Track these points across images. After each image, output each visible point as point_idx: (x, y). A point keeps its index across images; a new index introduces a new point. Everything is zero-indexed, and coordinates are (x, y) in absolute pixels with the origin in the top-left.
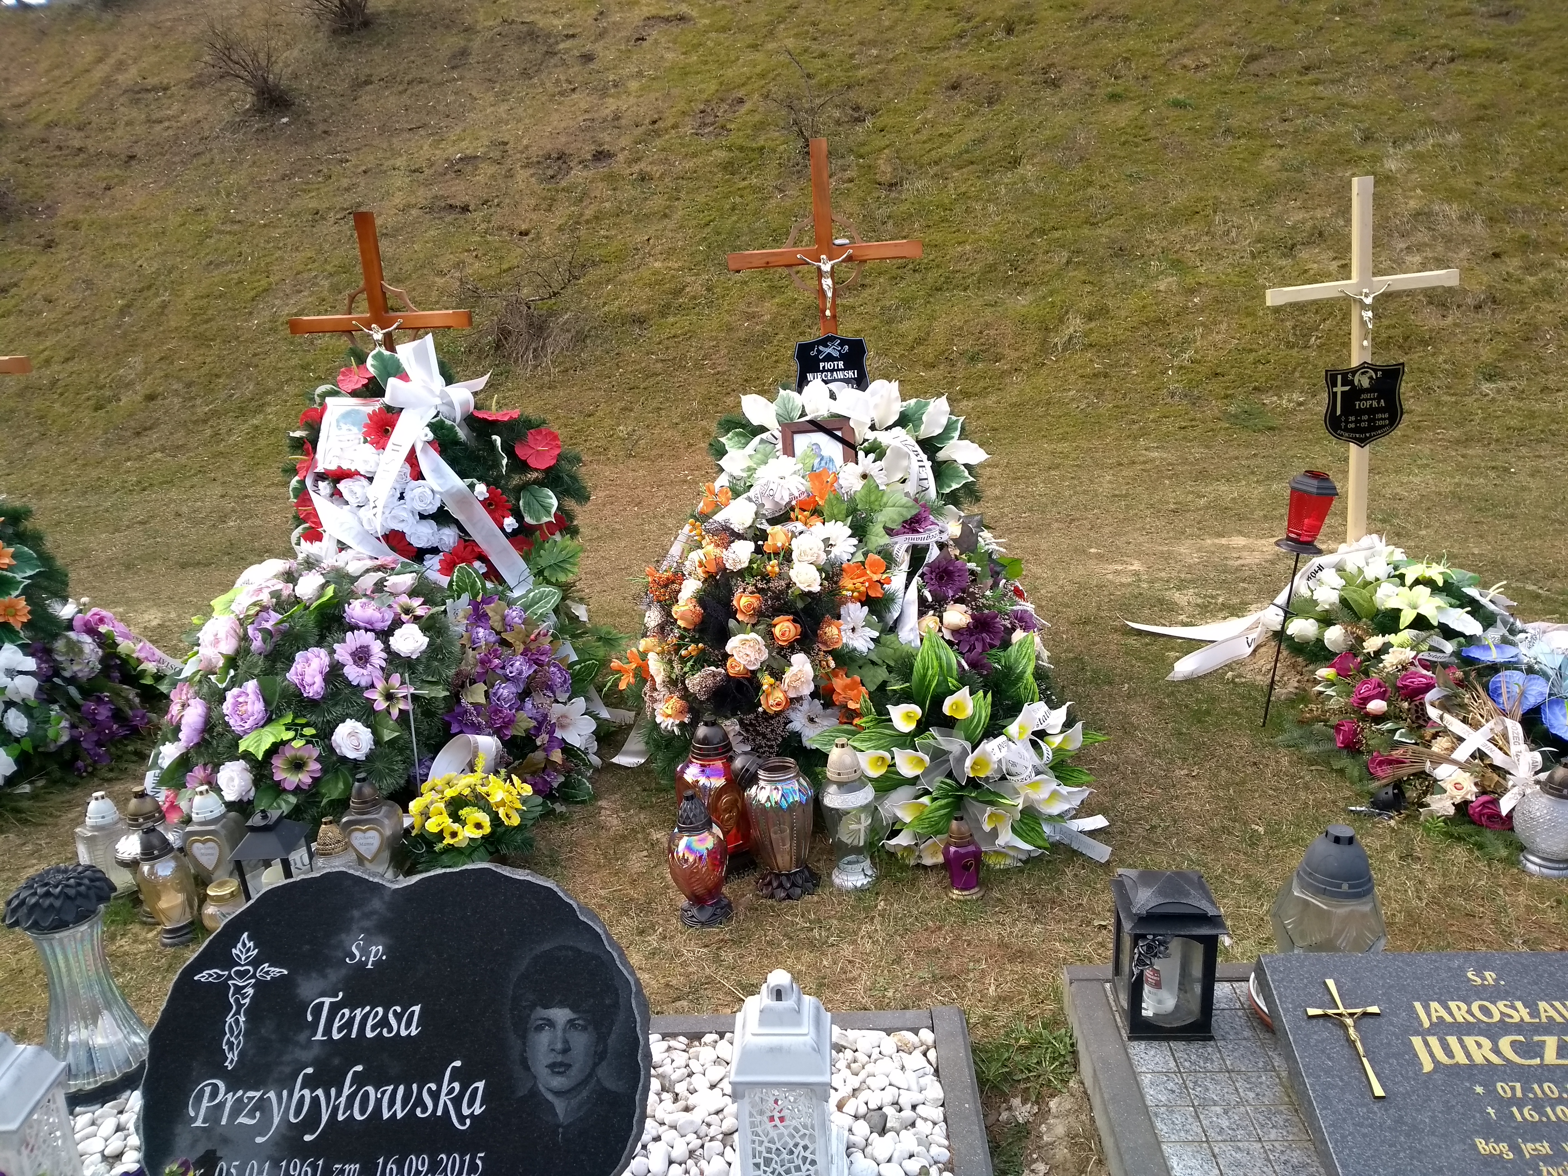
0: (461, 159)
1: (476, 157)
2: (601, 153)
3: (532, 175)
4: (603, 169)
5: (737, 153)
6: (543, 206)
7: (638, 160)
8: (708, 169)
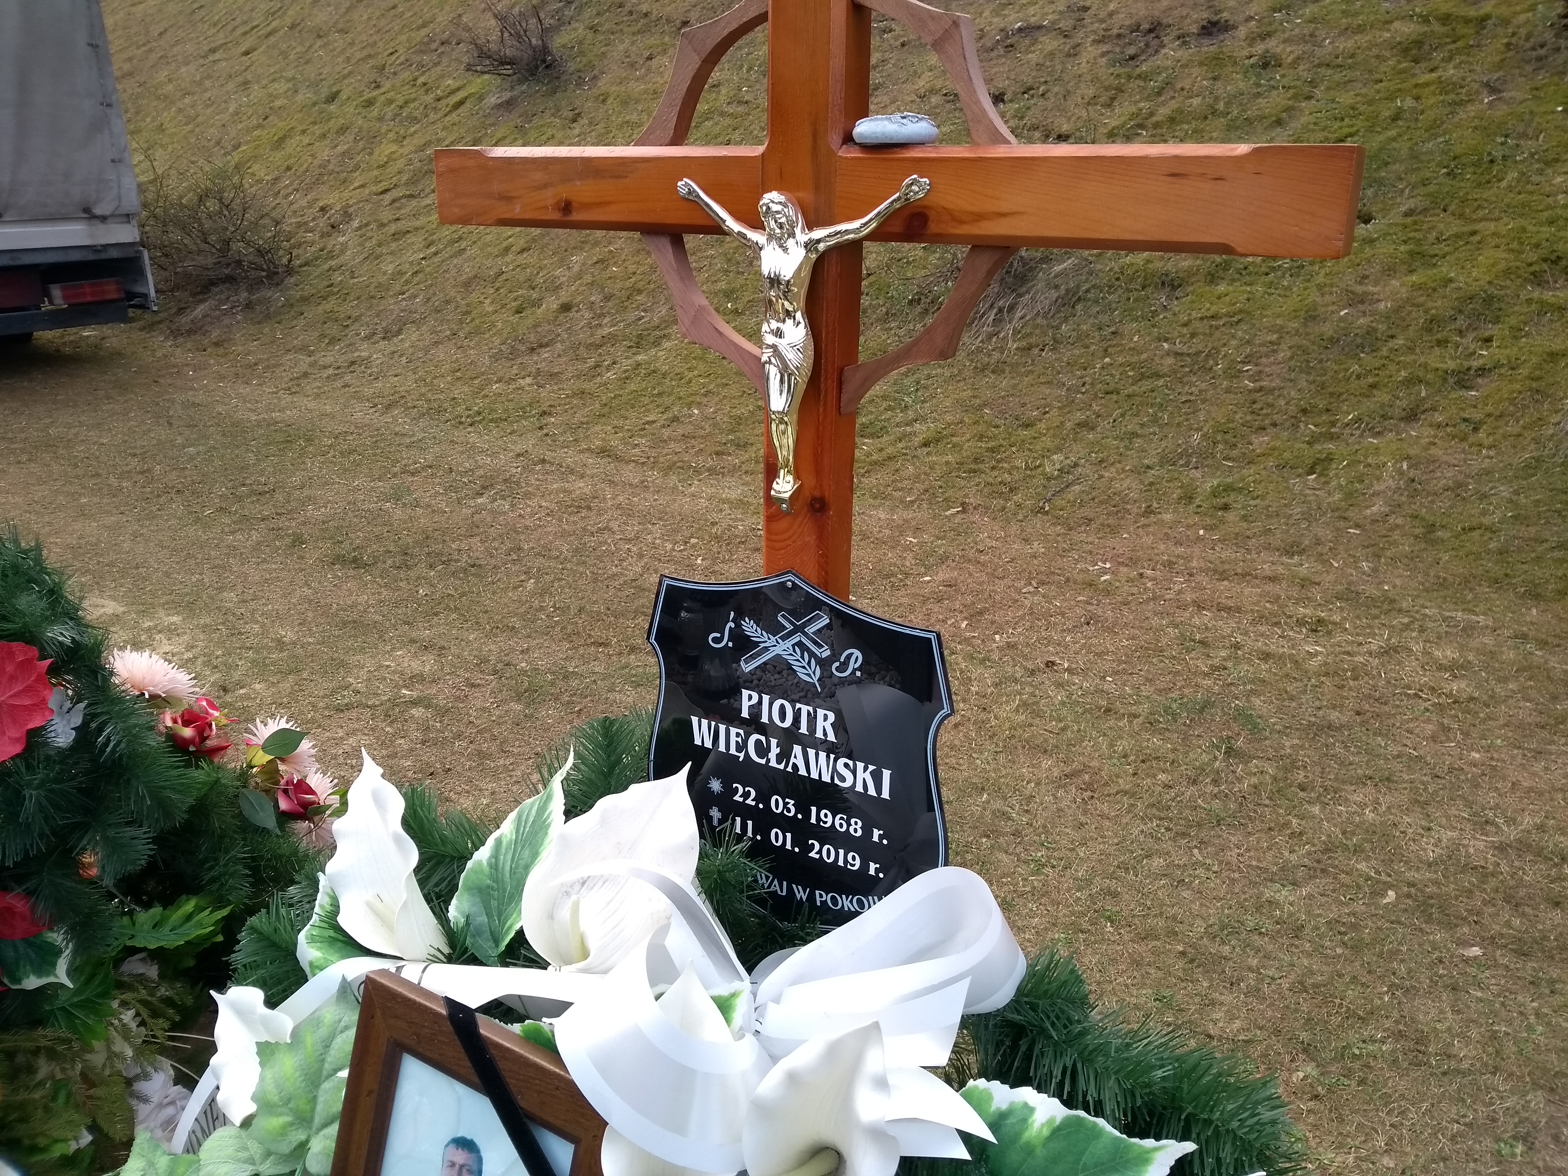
0: (1020, 30)
1: (1040, 27)
2: (1214, 24)
3: (1103, 55)
4: (1209, 47)
5: (1436, 27)
6: (1102, 100)
7: (1265, 36)
8: (1375, 51)
